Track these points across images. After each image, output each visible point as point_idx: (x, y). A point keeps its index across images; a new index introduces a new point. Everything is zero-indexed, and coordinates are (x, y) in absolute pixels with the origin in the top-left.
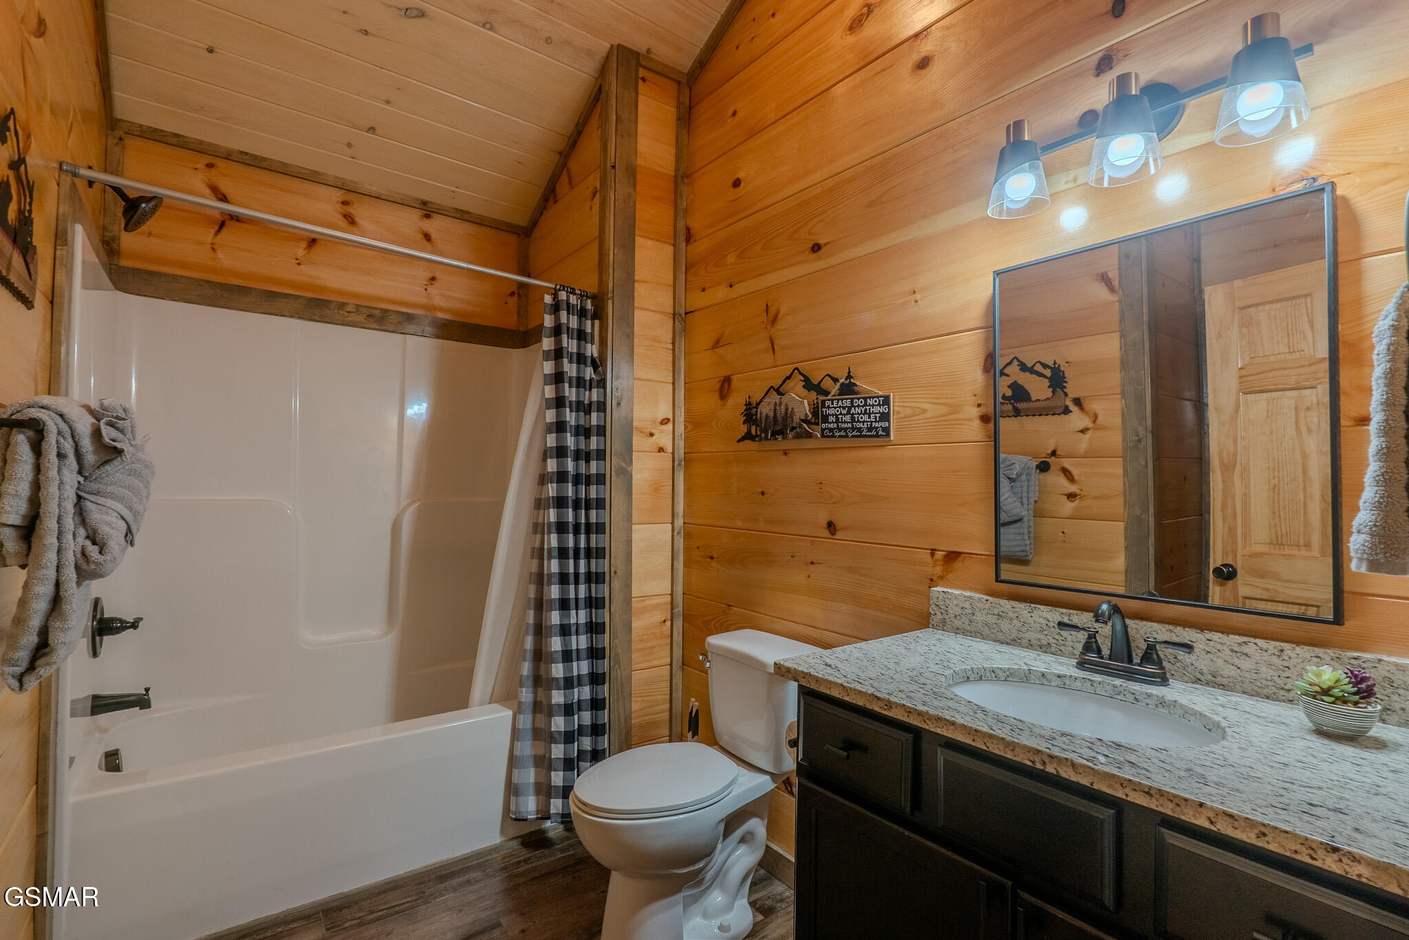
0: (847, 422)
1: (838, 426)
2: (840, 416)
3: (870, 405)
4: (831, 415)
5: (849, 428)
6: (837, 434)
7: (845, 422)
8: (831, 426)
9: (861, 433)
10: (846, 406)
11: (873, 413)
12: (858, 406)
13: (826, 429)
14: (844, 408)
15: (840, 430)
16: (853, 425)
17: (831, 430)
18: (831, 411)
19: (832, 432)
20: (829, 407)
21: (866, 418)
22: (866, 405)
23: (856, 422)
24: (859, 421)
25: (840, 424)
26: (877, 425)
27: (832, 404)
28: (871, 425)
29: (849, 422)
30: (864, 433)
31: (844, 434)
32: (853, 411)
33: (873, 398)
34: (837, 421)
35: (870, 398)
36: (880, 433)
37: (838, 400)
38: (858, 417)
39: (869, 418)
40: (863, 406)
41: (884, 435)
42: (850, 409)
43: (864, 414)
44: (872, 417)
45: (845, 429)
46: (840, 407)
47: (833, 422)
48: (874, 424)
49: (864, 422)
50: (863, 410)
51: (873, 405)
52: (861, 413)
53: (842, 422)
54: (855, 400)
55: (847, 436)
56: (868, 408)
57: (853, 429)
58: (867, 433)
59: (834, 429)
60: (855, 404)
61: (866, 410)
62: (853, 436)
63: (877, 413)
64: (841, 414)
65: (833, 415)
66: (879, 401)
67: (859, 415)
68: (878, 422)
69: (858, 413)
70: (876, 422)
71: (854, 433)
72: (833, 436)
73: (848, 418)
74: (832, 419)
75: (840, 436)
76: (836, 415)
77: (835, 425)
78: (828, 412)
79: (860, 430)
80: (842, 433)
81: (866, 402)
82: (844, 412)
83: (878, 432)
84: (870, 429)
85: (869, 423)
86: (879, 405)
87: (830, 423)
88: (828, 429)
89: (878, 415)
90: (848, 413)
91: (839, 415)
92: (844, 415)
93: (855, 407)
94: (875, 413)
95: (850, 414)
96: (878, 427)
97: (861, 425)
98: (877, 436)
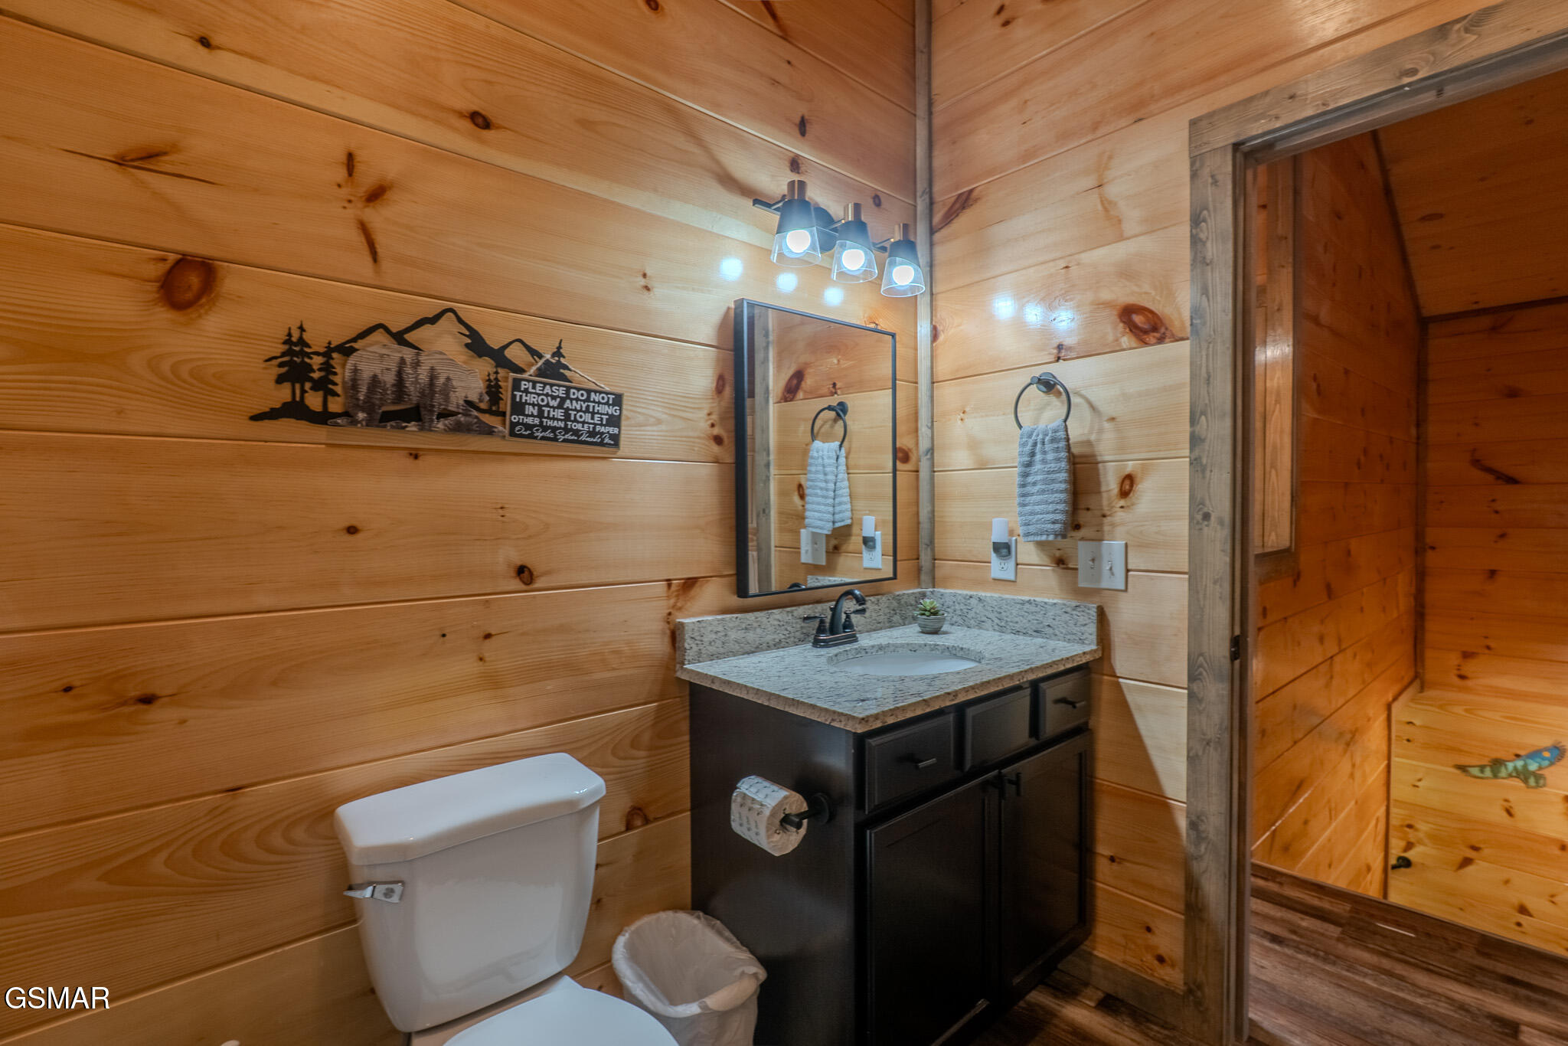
0: (558, 420)
1: (541, 422)
2: (546, 409)
3: (594, 402)
4: (529, 404)
5: (560, 428)
6: (540, 435)
7: (554, 419)
8: (529, 420)
9: (579, 436)
10: (558, 396)
11: (598, 413)
12: (577, 400)
13: (518, 423)
14: (554, 398)
15: (545, 428)
16: (566, 425)
17: (528, 427)
18: (531, 398)
19: (531, 430)
20: (526, 391)
21: (587, 417)
22: (588, 400)
23: (573, 422)
24: (575, 421)
25: (545, 420)
26: (603, 429)
27: (534, 387)
28: (594, 428)
29: (561, 420)
30: (583, 438)
31: (552, 435)
32: (568, 404)
33: (600, 393)
34: (541, 415)
35: (596, 392)
36: (607, 440)
37: (545, 384)
38: (575, 415)
39: (593, 418)
40: (584, 401)
41: (610, 444)
42: (563, 400)
43: (585, 412)
44: (596, 419)
45: (554, 429)
46: (547, 395)
47: (532, 415)
48: (598, 428)
49: (584, 423)
50: (584, 406)
51: (599, 403)
52: (581, 411)
53: (548, 418)
54: (572, 391)
55: (555, 439)
56: (591, 404)
57: (566, 430)
58: (588, 439)
59: (535, 426)
60: (572, 396)
61: (588, 406)
62: (565, 441)
63: (604, 414)
64: (547, 405)
65: (533, 405)
66: (609, 398)
67: (578, 411)
68: (605, 426)
69: (575, 410)
70: (601, 425)
71: (568, 436)
72: (531, 436)
73: (559, 414)
74: (529, 410)
75: (543, 438)
76: (538, 405)
77: (537, 420)
78: (524, 398)
79: (576, 432)
80: (548, 434)
81: (589, 397)
82: (554, 403)
83: (603, 440)
84: (592, 434)
85: (591, 426)
86: (607, 403)
87: (528, 416)
88: (522, 424)
89: (605, 417)
90: (560, 406)
91: (544, 406)
92: (553, 407)
93: (572, 400)
94: (601, 414)
95: (563, 409)
96: (603, 433)
97: (579, 426)
98: (602, 444)
